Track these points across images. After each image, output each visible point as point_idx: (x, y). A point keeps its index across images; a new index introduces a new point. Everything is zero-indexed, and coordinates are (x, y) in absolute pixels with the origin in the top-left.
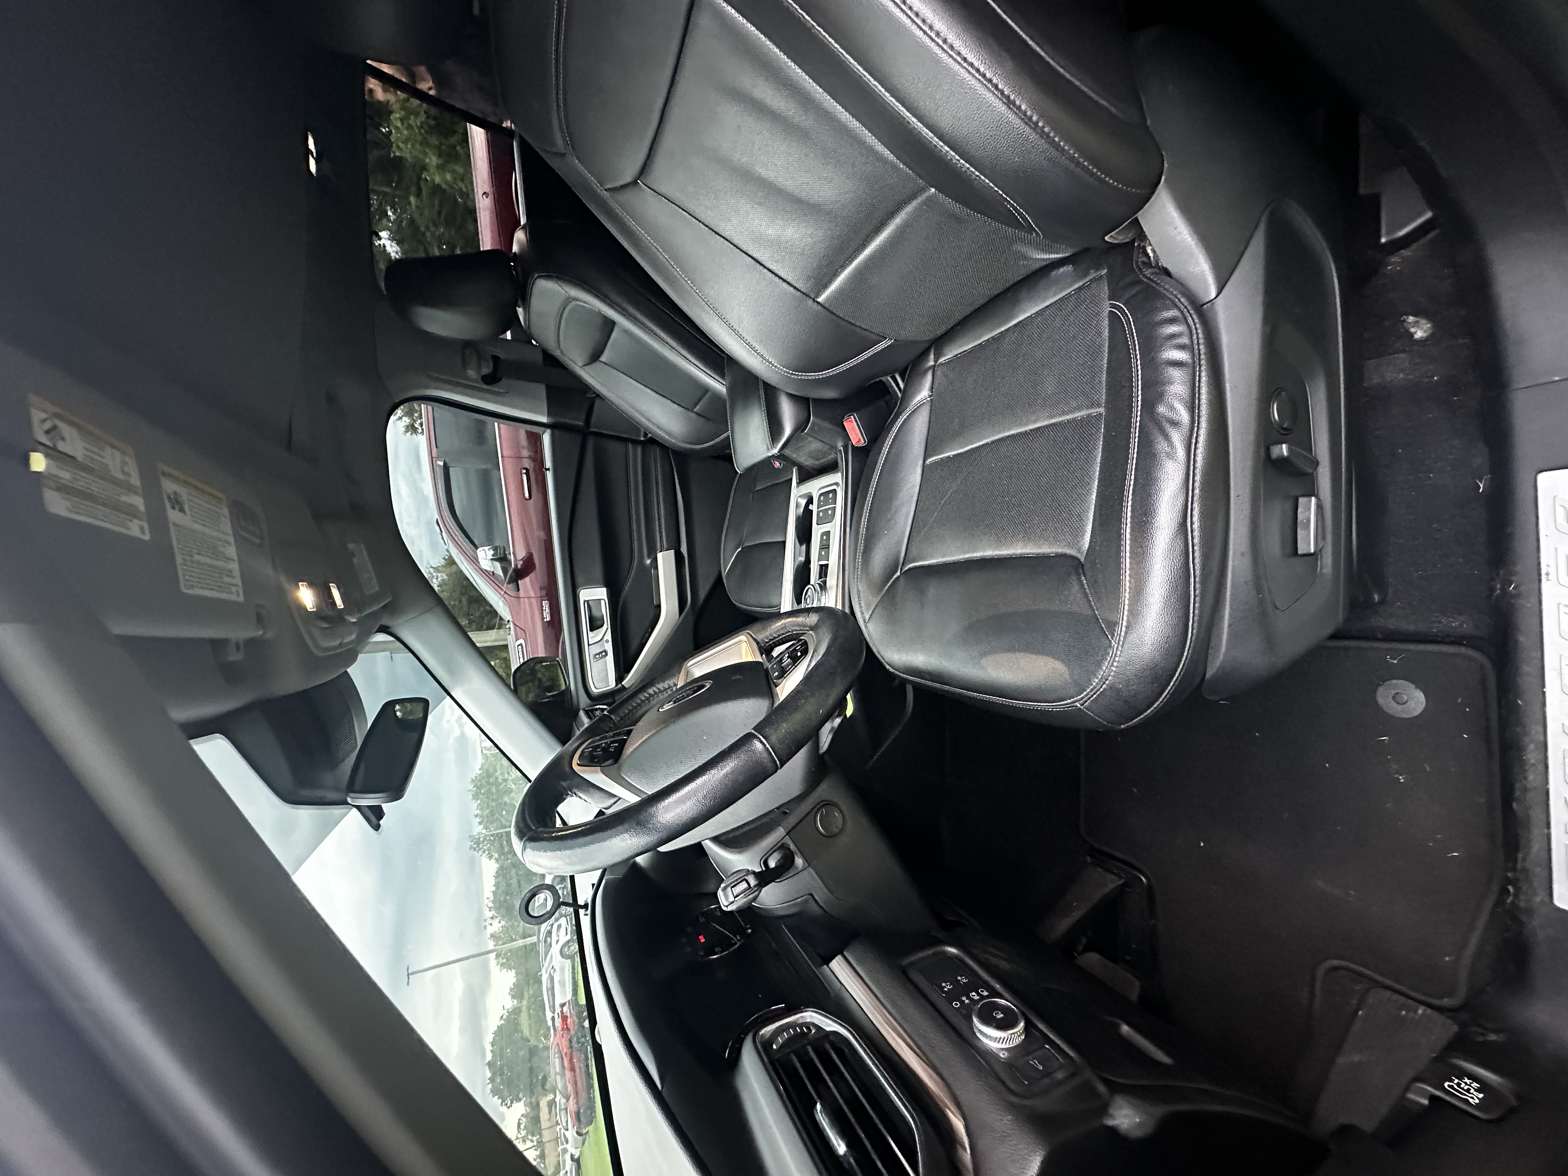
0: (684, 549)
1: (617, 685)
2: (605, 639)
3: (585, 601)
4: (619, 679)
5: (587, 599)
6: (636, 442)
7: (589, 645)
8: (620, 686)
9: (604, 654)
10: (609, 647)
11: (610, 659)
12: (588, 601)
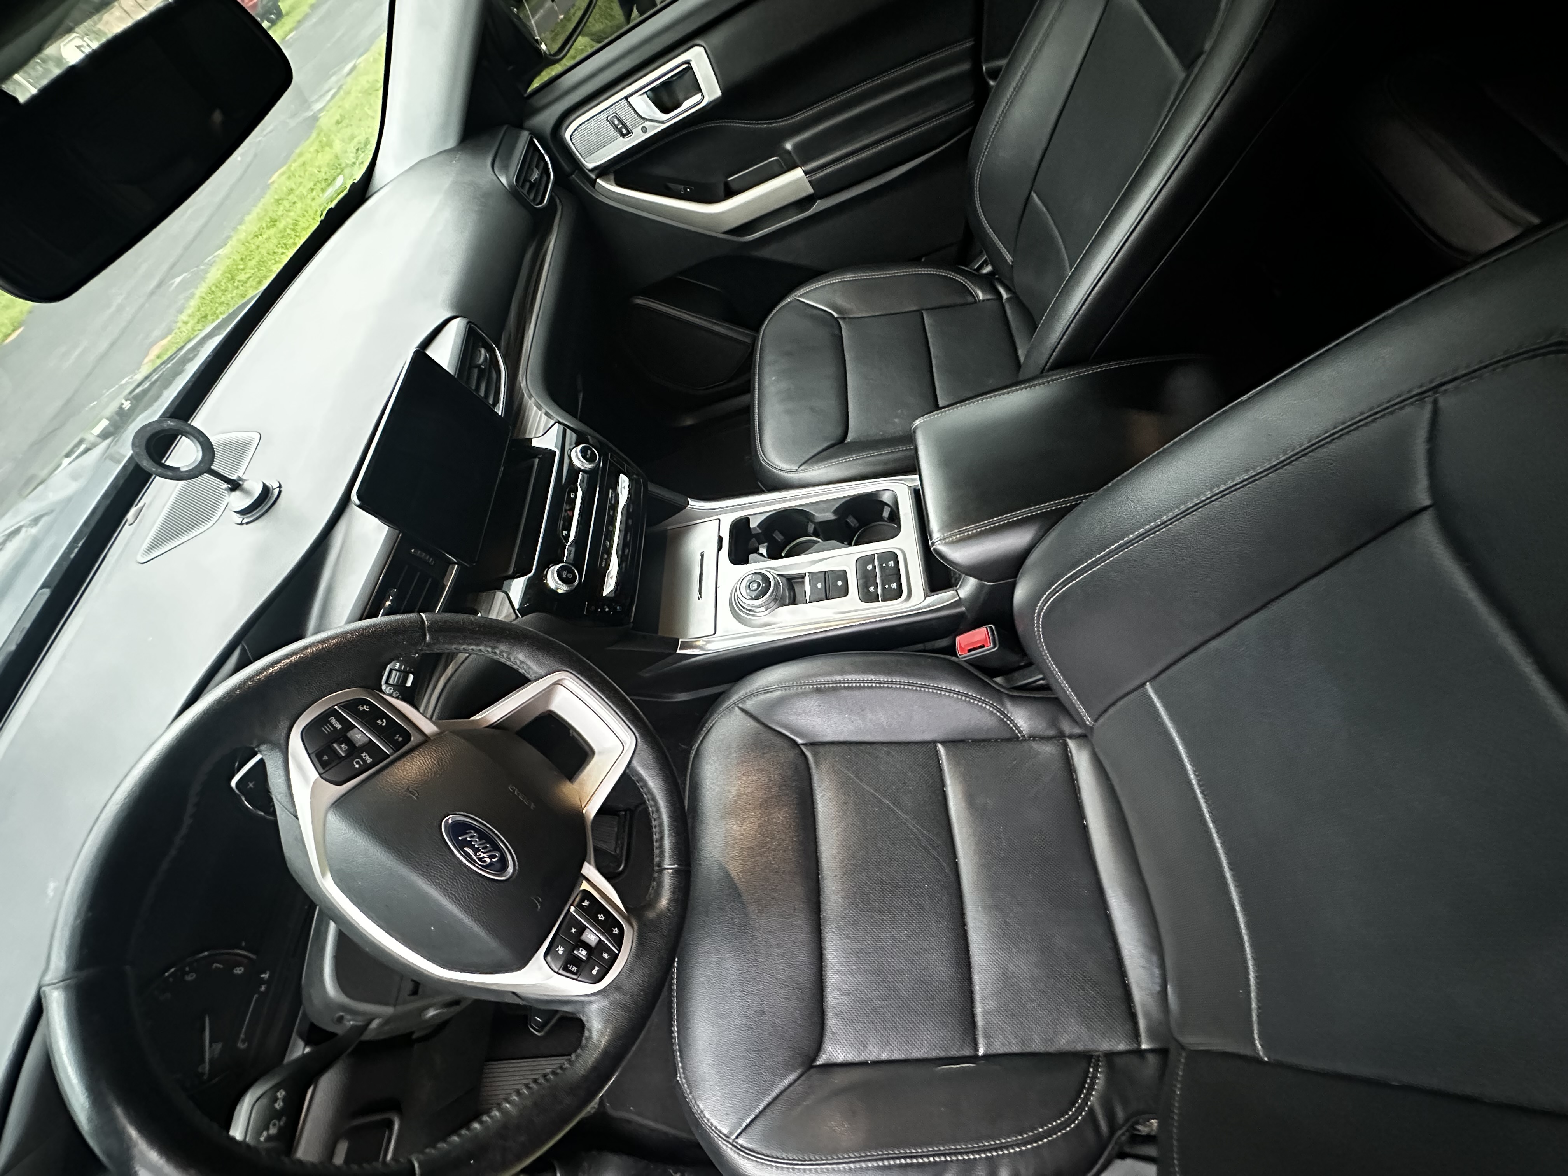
0: (820, 205)
1: (592, 170)
2: (647, 124)
3: (688, 62)
4: (603, 171)
5: (693, 64)
6: (976, 56)
7: (626, 98)
8: (593, 176)
9: (624, 131)
10: (638, 137)
11: (621, 145)
12: (690, 68)
